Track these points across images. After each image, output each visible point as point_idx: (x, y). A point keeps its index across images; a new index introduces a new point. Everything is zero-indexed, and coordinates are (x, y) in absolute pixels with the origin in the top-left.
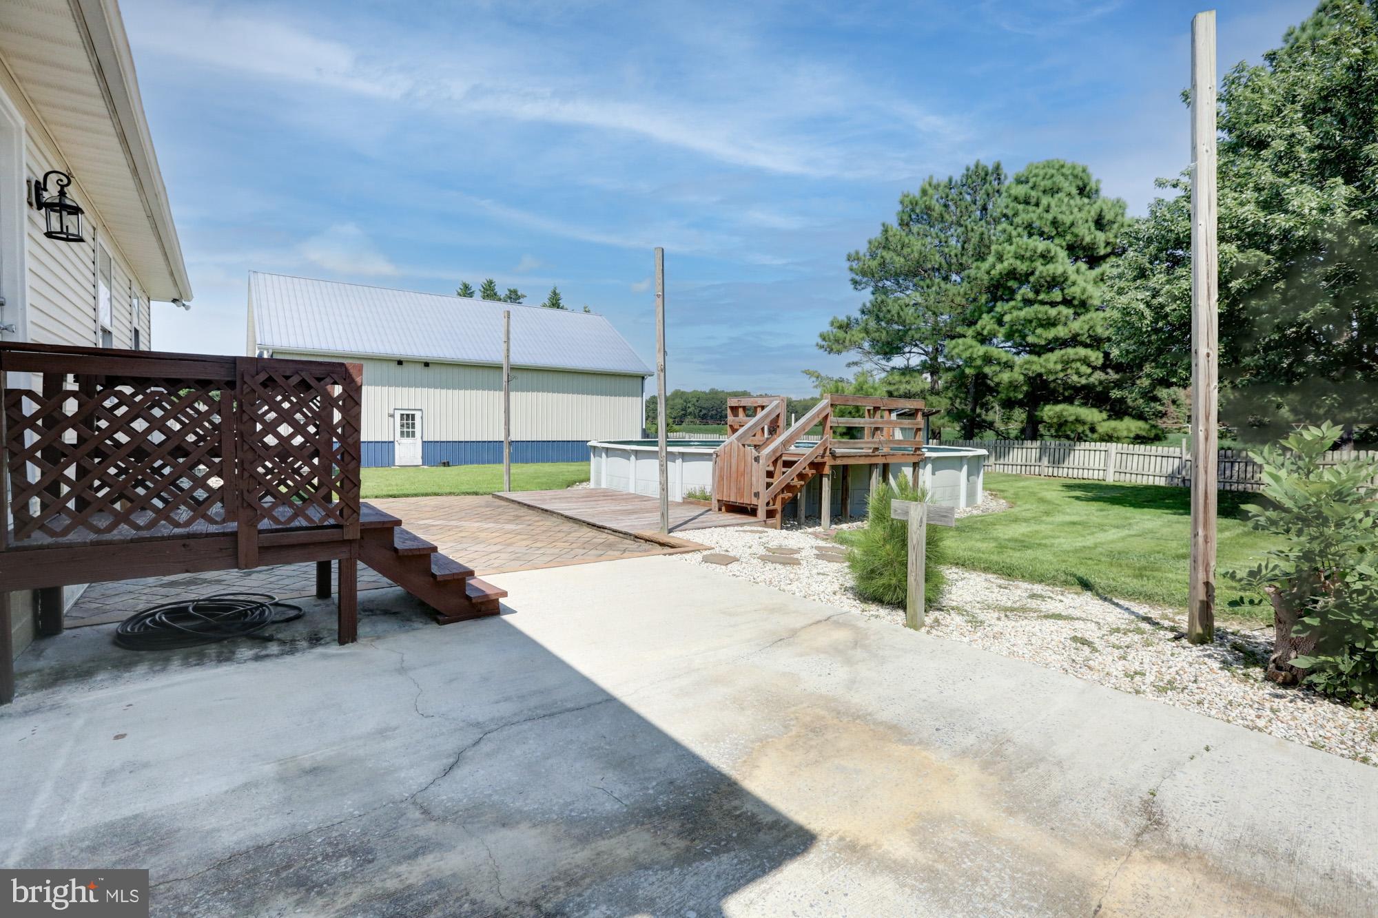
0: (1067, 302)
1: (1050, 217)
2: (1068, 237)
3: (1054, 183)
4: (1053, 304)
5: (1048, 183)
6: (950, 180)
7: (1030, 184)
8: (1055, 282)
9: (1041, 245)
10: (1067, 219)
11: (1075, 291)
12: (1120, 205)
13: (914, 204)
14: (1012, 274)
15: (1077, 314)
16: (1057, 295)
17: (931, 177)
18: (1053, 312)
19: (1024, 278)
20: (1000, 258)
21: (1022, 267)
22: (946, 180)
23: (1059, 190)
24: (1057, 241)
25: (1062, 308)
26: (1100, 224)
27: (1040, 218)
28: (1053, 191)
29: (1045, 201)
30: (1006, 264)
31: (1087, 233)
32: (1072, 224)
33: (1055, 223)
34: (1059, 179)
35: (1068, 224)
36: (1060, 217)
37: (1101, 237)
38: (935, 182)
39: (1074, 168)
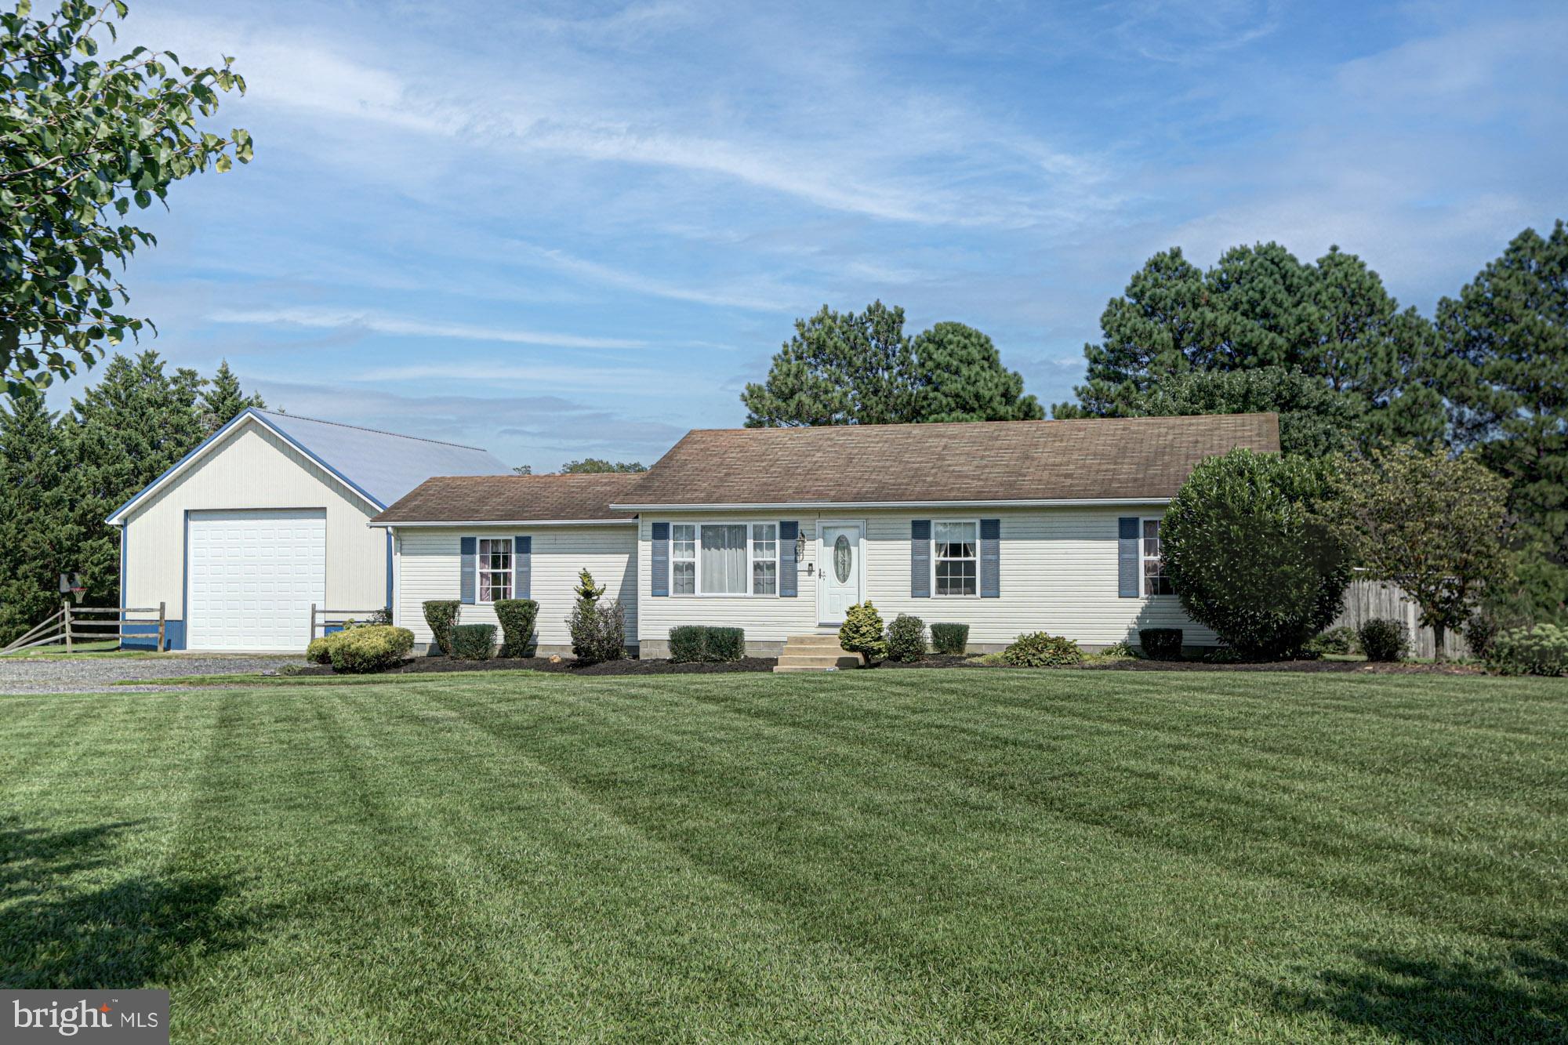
2: (989, 411)
3: (969, 353)
6: (851, 316)
7: (948, 350)
17: (826, 307)
22: (846, 314)
27: (963, 388)
28: (970, 363)
29: (965, 371)
32: (991, 399)
33: (977, 397)
34: (972, 349)
35: (987, 398)
36: (981, 391)
38: (830, 312)
39: (978, 336)
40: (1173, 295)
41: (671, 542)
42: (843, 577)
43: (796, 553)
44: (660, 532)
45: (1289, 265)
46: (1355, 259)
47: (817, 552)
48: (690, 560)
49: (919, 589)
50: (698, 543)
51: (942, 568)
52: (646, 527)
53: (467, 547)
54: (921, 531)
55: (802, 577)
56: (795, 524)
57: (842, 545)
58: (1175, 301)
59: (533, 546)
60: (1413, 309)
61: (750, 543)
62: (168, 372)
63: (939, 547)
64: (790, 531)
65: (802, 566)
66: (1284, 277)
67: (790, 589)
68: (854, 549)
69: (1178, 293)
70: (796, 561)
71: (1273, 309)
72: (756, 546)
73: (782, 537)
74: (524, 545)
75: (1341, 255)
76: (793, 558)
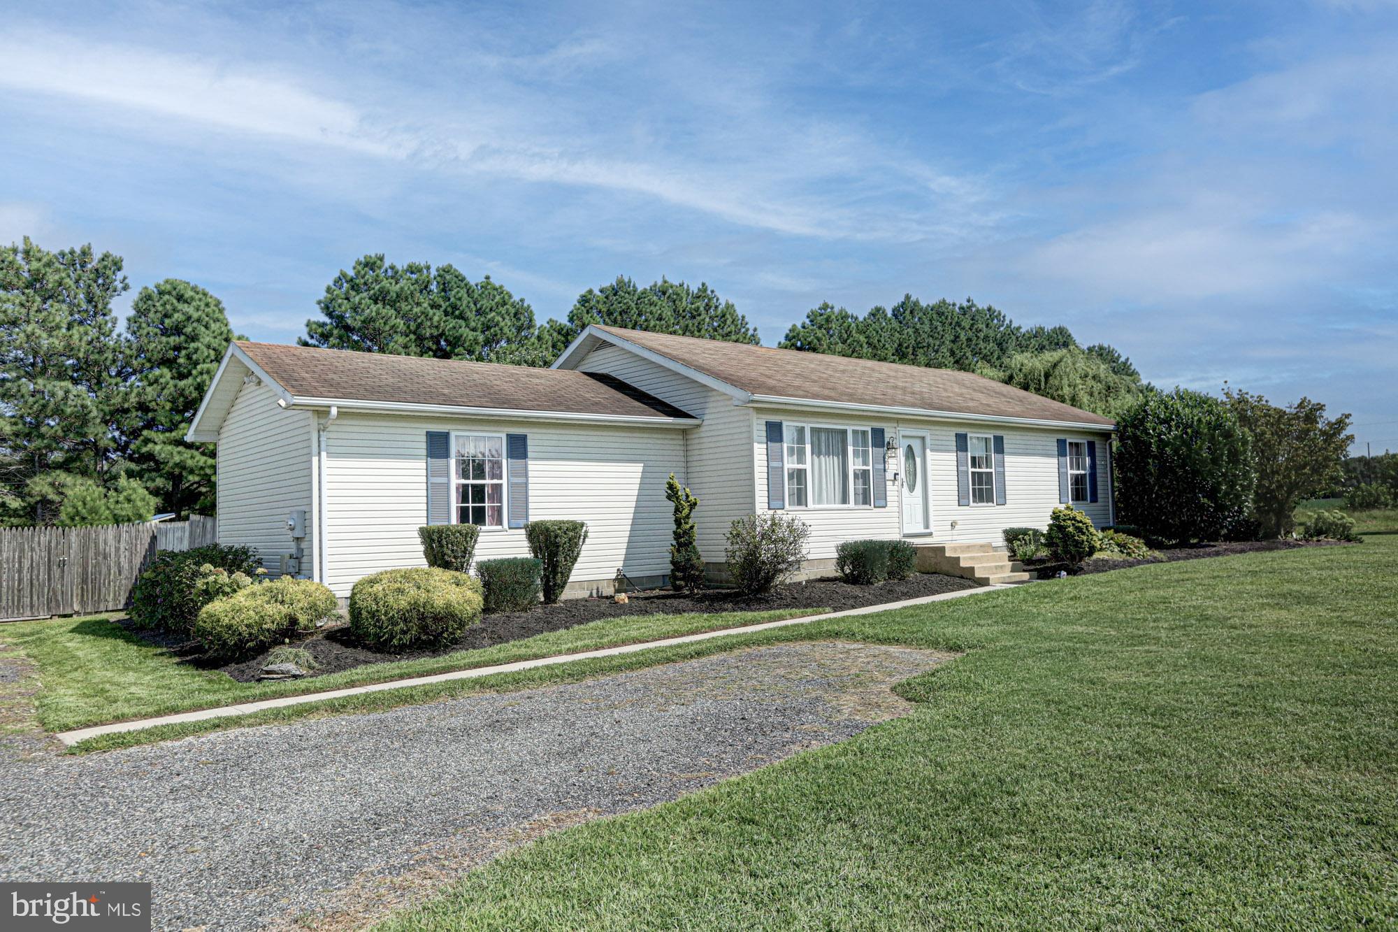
41: (785, 446)
42: (912, 488)
43: (884, 462)
44: (774, 433)
47: (897, 463)
48: (801, 466)
49: (963, 497)
50: (808, 447)
51: (974, 480)
52: (761, 426)
53: (437, 446)
54: (962, 444)
56: (882, 431)
57: (909, 454)
59: (529, 449)
61: (850, 449)
63: (970, 459)
64: (879, 439)
65: (890, 475)
67: (882, 502)
68: (918, 460)
70: (885, 470)
72: (856, 453)
73: (874, 445)
74: (518, 447)
76: (881, 467)
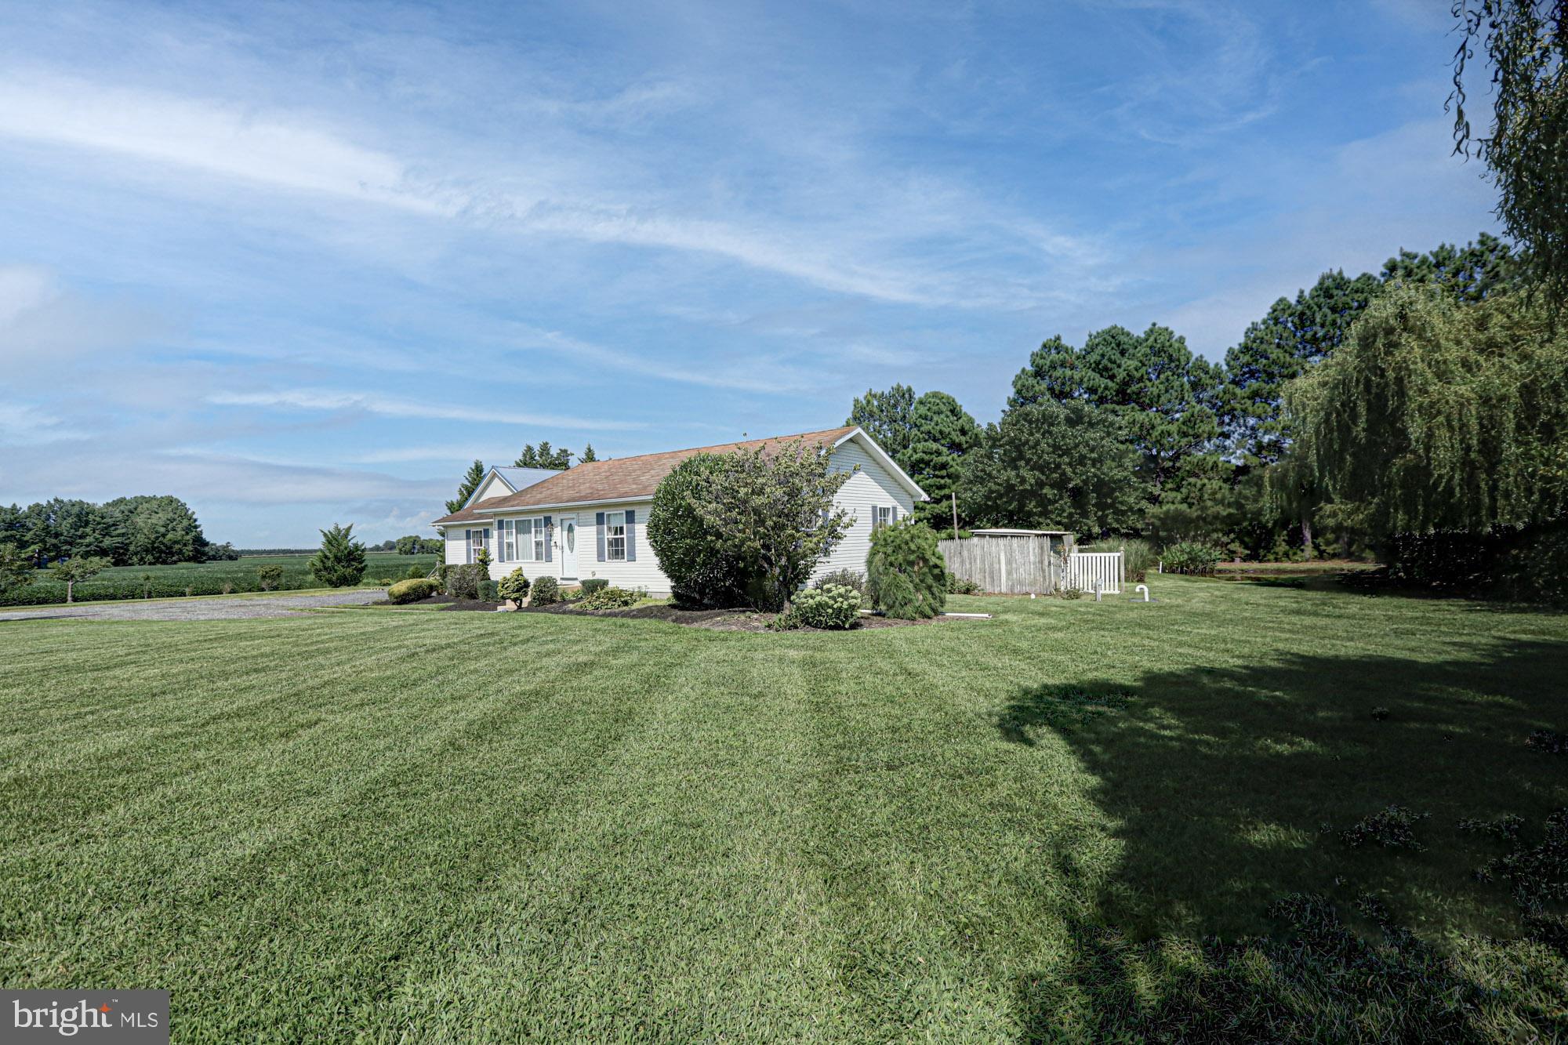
0: (949, 476)
1: (938, 428)
2: (948, 440)
3: (940, 408)
4: (942, 477)
5: (935, 408)
7: (929, 407)
8: (944, 466)
9: (935, 446)
10: (947, 430)
11: (952, 470)
12: (971, 421)
13: (863, 409)
14: (922, 461)
15: (954, 483)
16: (944, 473)
17: (871, 390)
18: (942, 481)
19: (927, 464)
20: (915, 450)
21: (927, 457)
22: (880, 393)
23: (942, 412)
24: (943, 442)
25: (947, 480)
26: (963, 432)
27: (933, 428)
28: (939, 413)
29: (935, 418)
30: (918, 456)
31: (958, 438)
32: (949, 432)
33: (941, 432)
34: (942, 406)
35: (947, 432)
36: (943, 428)
37: (963, 439)
38: (874, 393)
39: (948, 398)
40: (1048, 363)
41: (504, 531)
42: (572, 549)
43: (550, 535)
44: (500, 525)
45: (1123, 339)
46: (1167, 329)
47: (559, 535)
48: (512, 541)
49: (600, 557)
50: (515, 530)
51: (610, 544)
52: (496, 525)
53: (468, 535)
54: (600, 519)
55: (553, 548)
56: (551, 517)
57: (570, 529)
58: (1050, 366)
60: (1201, 356)
61: (533, 530)
62: (554, 452)
63: (609, 529)
64: (548, 521)
65: (552, 543)
66: (1118, 345)
67: (549, 559)
68: (576, 532)
69: (1051, 361)
70: (551, 540)
71: (1109, 365)
72: (536, 532)
73: (545, 526)
74: (487, 534)
75: (1160, 328)
76: (549, 538)
